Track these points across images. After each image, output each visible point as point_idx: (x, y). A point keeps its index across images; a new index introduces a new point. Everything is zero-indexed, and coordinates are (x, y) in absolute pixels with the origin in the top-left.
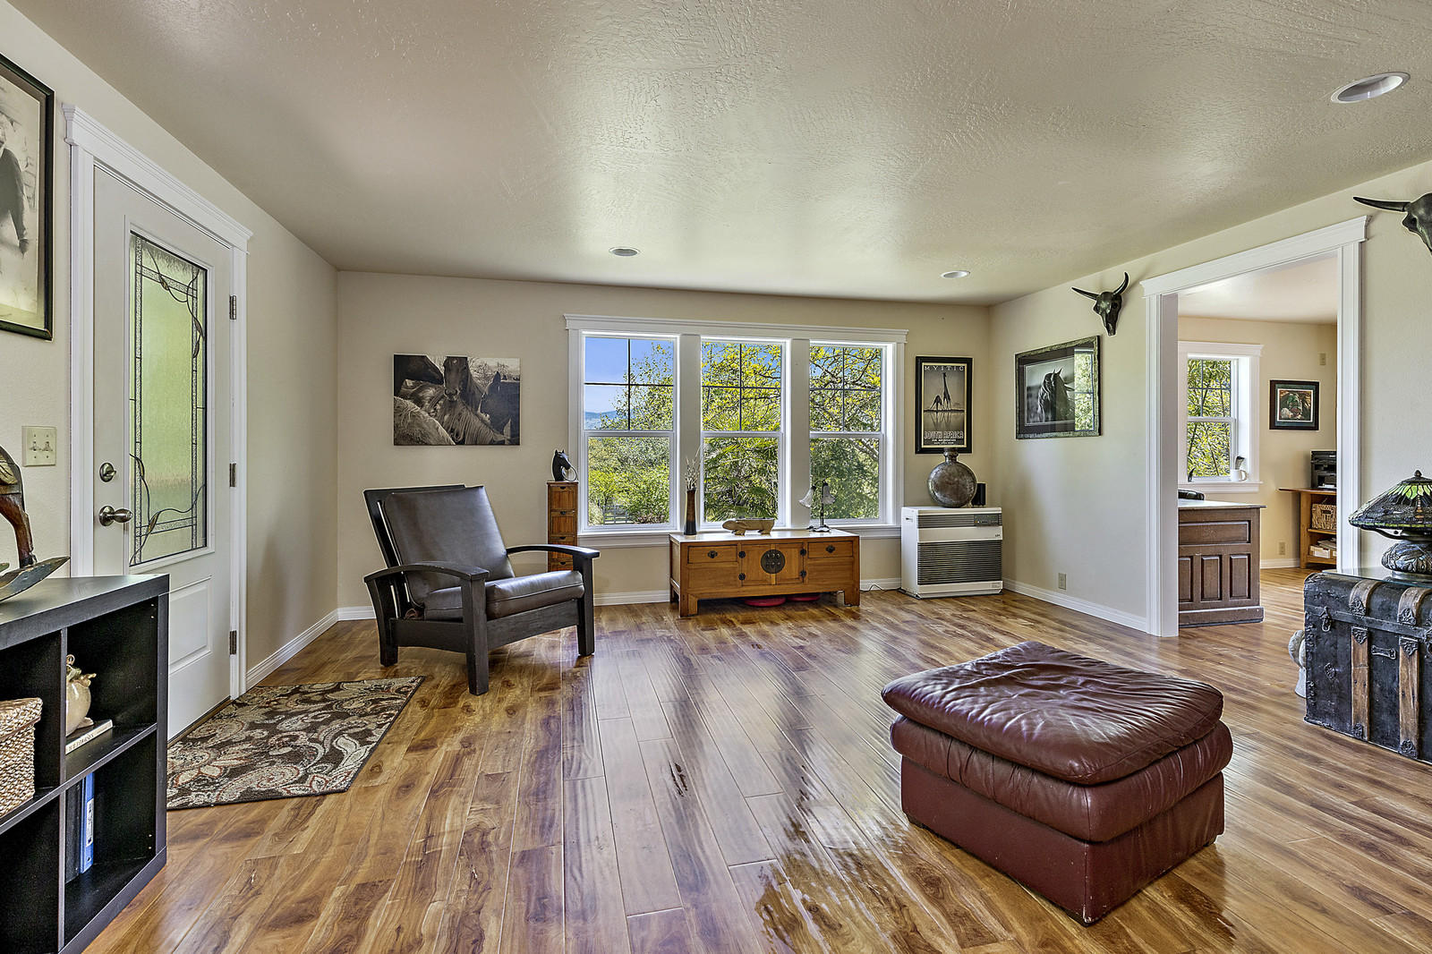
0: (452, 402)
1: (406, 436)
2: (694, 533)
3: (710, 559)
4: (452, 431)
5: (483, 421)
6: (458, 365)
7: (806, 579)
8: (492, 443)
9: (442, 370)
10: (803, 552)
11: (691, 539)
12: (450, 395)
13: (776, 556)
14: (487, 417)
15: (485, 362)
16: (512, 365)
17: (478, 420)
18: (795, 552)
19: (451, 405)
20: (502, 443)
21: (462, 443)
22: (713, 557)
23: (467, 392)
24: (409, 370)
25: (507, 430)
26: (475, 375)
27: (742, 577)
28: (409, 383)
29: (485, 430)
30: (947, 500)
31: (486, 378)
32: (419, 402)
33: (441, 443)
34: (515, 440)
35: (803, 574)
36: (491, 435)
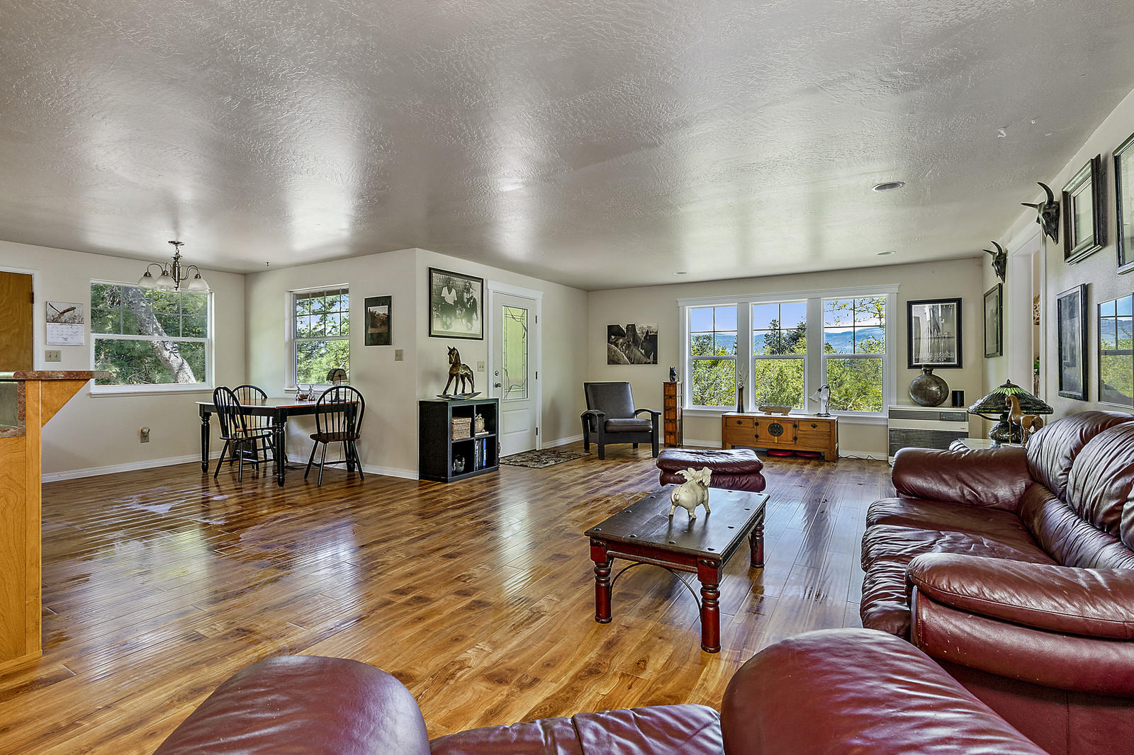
0: (629, 344)
1: (613, 361)
2: (743, 412)
3: (738, 425)
4: (629, 358)
5: (641, 353)
6: (632, 328)
7: (797, 441)
8: (645, 363)
9: (625, 330)
10: (795, 426)
11: (741, 414)
12: (628, 342)
13: (777, 427)
14: (643, 351)
15: (642, 325)
16: (654, 327)
17: (638, 353)
18: (790, 426)
19: (628, 347)
20: (649, 363)
21: (633, 363)
22: (739, 424)
23: (636, 341)
24: (614, 331)
25: (651, 357)
26: (638, 332)
27: (757, 436)
28: (613, 337)
29: (642, 357)
30: (924, 402)
31: (643, 333)
32: (617, 346)
33: (625, 363)
34: (655, 362)
35: (795, 439)
36: (645, 360)
